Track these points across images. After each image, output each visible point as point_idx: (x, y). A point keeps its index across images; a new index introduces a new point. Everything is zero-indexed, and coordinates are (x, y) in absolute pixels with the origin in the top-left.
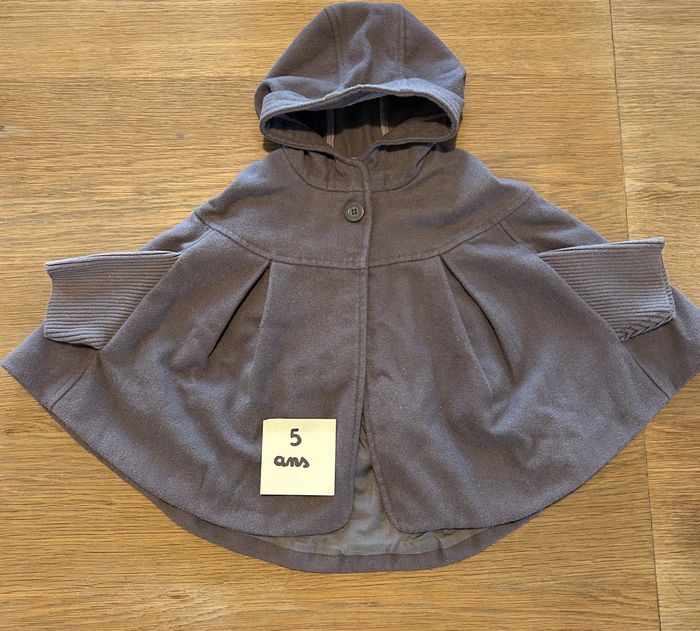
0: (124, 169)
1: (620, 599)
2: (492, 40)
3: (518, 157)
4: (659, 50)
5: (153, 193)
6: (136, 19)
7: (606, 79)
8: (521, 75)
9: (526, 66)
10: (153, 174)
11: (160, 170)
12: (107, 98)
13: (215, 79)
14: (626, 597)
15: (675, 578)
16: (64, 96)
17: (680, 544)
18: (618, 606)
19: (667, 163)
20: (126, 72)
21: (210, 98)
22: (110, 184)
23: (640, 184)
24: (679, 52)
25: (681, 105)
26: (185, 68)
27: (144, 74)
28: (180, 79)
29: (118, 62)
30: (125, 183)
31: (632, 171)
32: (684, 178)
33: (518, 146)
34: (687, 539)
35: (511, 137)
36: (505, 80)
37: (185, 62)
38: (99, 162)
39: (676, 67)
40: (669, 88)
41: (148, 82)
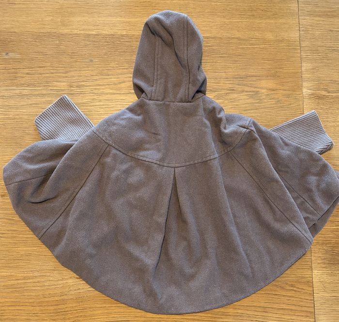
0: (64, 75)
1: (295, 289)
2: (242, 22)
3: (252, 76)
4: (321, 29)
5: (77, 87)
6: (73, 6)
7: (295, 42)
8: (255, 38)
9: (257, 35)
10: (77, 78)
11: (81, 76)
12: (58, 42)
13: (109, 35)
14: (298, 288)
15: (322, 280)
16: (37, 40)
17: (325, 263)
18: (293, 292)
19: (323, 82)
20: (67, 30)
21: (107, 44)
22: (57, 82)
23: (310, 91)
24: (331, 30)
25: (331, 55)
26: (95, 29)
27: (75, 32)
28: (93, 35)
29: (64, 25)
30: (64, 82)
31: (307, 85)
32: (331, 89)
33: (252, 71)
34: (329, 261)
35: (249, 67)
36: (247, 40)
37: (96, 27)
38: (52, 71)
39: (329, 37)
40: (325, 47)
41: (77, 35)
